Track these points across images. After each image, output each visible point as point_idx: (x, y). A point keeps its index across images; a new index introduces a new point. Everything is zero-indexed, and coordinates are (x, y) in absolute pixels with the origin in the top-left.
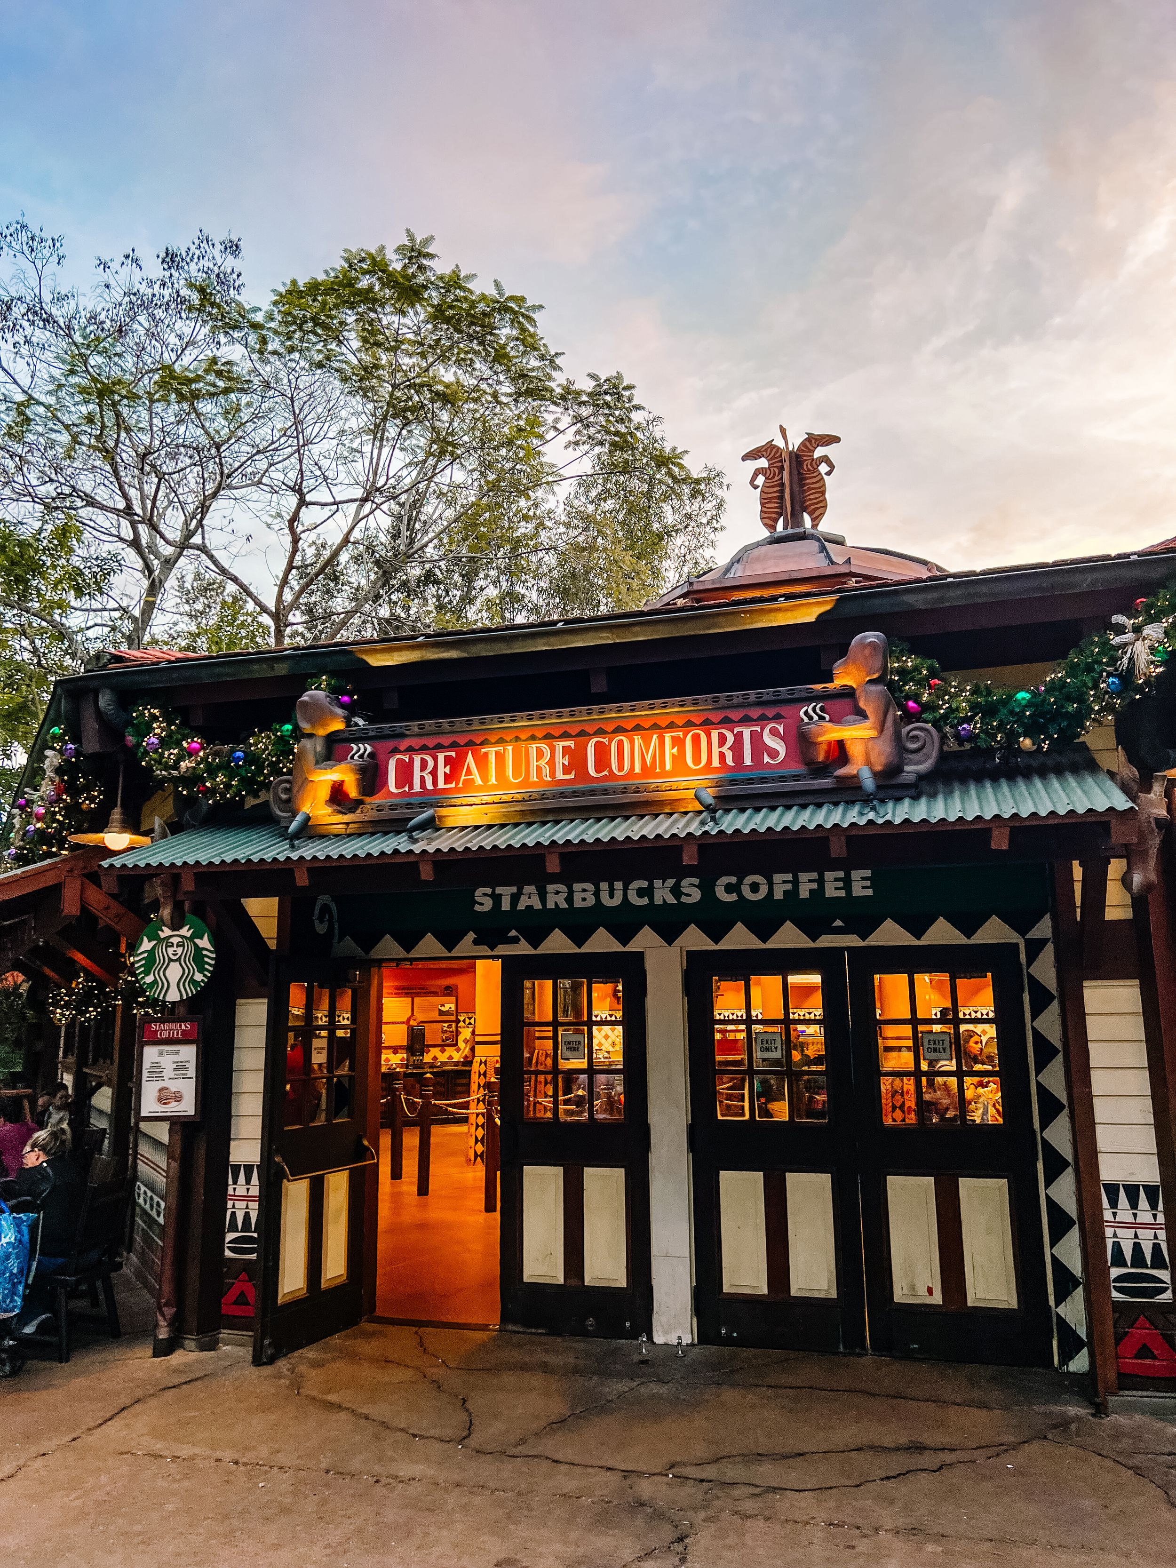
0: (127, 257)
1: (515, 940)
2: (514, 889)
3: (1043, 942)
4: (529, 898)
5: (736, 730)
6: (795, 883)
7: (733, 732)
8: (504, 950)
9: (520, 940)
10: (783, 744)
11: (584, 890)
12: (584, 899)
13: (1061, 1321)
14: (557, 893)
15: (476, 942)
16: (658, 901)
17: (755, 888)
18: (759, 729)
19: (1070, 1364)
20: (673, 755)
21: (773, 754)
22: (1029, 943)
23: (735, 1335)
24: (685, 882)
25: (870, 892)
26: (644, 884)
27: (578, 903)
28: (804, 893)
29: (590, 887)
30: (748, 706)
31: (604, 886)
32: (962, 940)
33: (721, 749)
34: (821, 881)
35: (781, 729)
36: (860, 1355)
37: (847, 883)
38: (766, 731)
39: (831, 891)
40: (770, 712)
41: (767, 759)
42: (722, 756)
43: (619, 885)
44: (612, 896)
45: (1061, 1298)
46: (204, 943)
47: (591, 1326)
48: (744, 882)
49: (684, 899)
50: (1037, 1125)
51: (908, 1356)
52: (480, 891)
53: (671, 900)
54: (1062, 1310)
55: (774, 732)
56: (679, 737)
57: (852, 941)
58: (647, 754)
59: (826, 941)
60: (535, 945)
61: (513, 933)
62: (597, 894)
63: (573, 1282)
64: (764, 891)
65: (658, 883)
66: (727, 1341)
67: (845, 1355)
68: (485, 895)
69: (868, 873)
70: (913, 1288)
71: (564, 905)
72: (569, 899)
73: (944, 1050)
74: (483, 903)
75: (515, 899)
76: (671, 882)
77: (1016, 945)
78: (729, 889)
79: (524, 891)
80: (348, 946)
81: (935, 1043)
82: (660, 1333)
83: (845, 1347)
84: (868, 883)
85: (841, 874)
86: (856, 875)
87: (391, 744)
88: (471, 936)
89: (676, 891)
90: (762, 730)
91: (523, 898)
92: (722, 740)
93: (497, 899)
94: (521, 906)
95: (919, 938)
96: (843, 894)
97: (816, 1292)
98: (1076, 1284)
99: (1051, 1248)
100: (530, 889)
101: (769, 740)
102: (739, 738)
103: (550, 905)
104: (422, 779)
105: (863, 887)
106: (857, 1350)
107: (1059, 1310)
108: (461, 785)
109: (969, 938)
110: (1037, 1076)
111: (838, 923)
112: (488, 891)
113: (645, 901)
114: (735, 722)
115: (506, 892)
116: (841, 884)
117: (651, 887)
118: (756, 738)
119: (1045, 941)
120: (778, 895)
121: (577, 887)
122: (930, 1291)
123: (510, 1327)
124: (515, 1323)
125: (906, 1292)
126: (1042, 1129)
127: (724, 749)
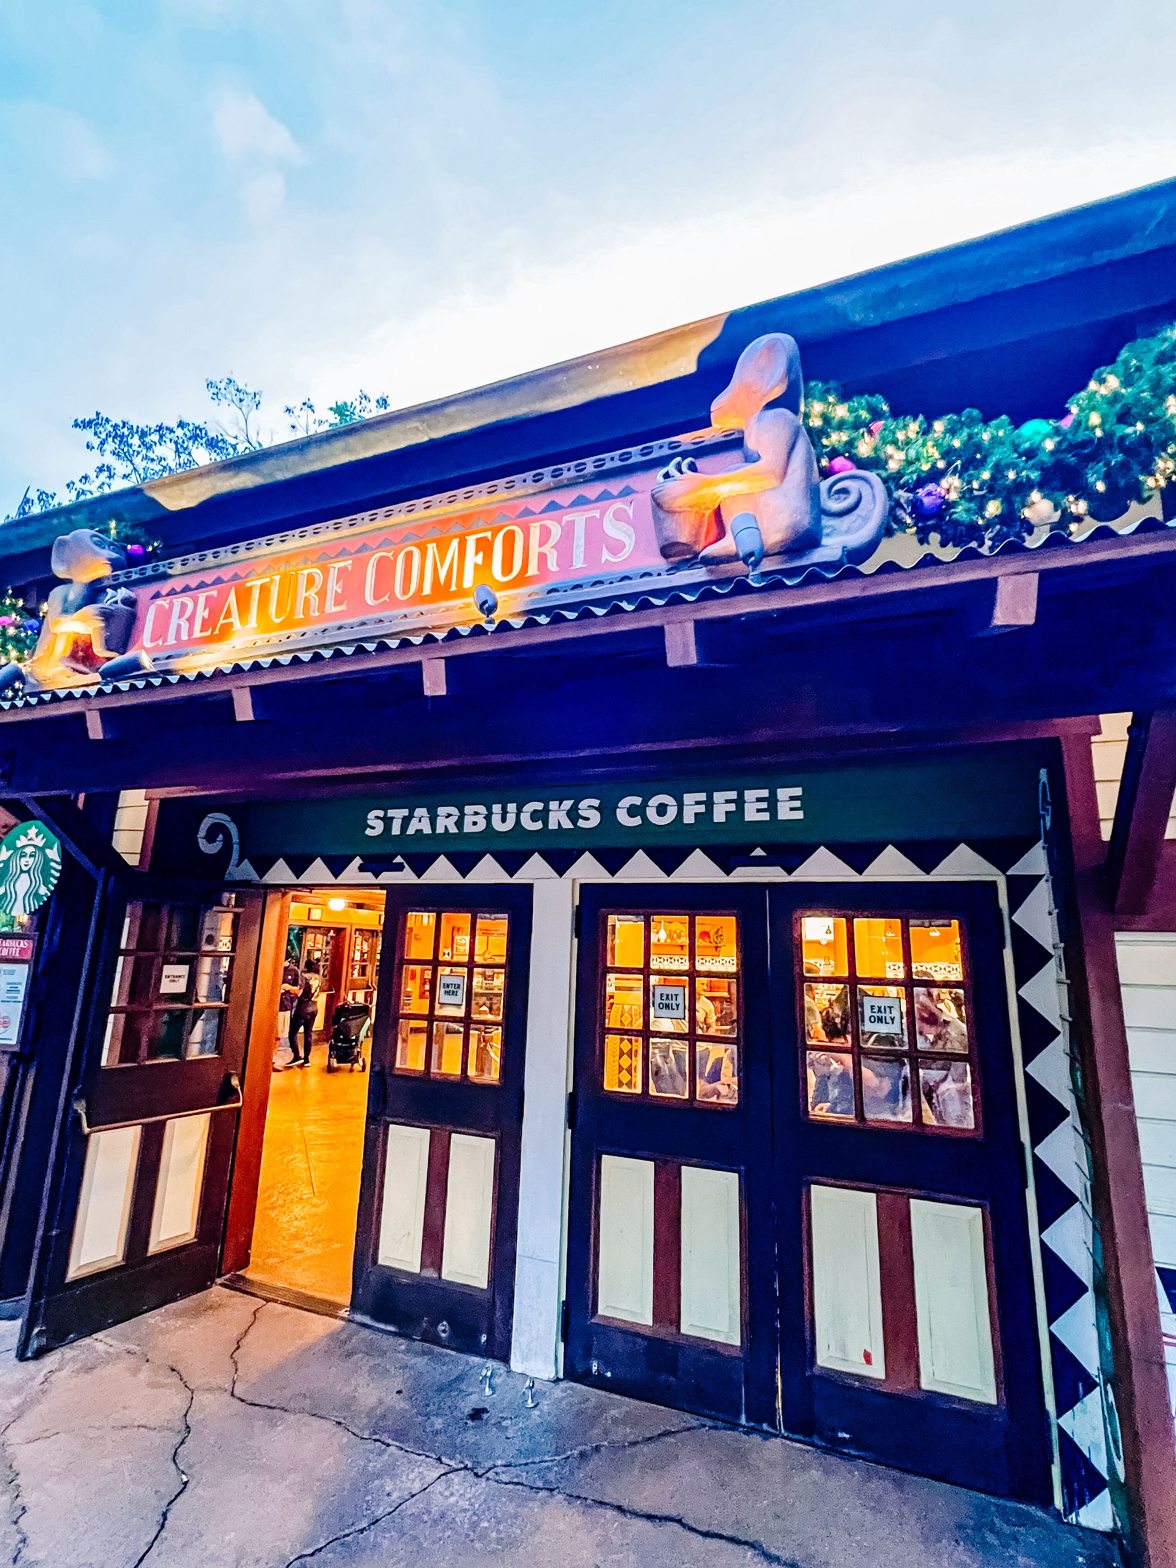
0: (304, 404)
1: (399, 868)
2: (405, 812)
3: (1031, 882)
4: (420, 821)
5: (566, 519)
6: (709, 804)
7: (560, 522)
8: (387, 877)
9: (404, 867)
10: (631, 530)
11: (476, 813)
12: (475, 823)
13: (1066, 1440)
14: (449, 816)
15: (362, 869)
16: (553, 825)
17: (662, 810)
18: (597, 515)
19: (1082, 1511)
20: (476, 565)
21: (616, 547)
22: (1012, 881)
23: (609, 1374)
24: (584, 804)
25: (799, 815)
26: (539, 806)
27: (468, 828)
28: (719, 817)
29: (482, 809)
30: (584, 482)
31: (497, 808)
32: (919, 876)
33: (543, 549)
34: (740, 802)
35: (631, 513)
36: (767, 1435)
37: (772, 803)
38: (609, 514)
39: (752, 814)
40: (615, 486)
41: (606, 556)
42: (543, 557)
43: (512, 807)
44: (504, 820)
45: (1065, 1404)
46: (54, 854)
47: (444, 1331)
48: (650, 803)
49: (581, 823)
50: (1025, 1136)
51: (833, 1448)
52: (372, 815)
53: (567, 824)
54: (1067, 1422)
55: (619, 516)
56: (486, 538)
57: (774, 875)
58: (442, 566)
59: (743, 875)
60: (419, 874)
61: (399, 859)
62: (488, 818)
63: (430, 1273)
64: (672, 813)
65: (554, 805)
66: (599, 1383)
67: (749, 1431)
68: (378, 818)
69: (798, 791)
70: (843, 1348)
71: (453, 830)
72: (459, 823)
73: (893, 1020)
74: (375, 826)
75: (406, 821)
76: (568, 804)
77: (994, 884)
78: (632, 811)
79: (415, 814)
80: (245, 871)
81: (880, 1011)
82: (518, 1358)
83: (748, 1420)
84: (798, 804)
85: (765, 793)
86: (783, 794)
87: (153, 588)
88: (358, 861)
89: (573, 815)
90: (602, 515)
91: (414, 821)
92: (545, 534)
93: (388, 822)
94: (411, 831)
95: (860, 872)
96: (766, 816)
97: (714, 1334)
98: (1091, 1385)
99: (1050, 1323)
100: (421, 812)
101: (613, 529)
102: (568, 531)
103: (440, 830)
104: (179, 627)
105: (792, 809)
106: (765, 1426)
107: (1061, 1421)
108: (217, 632)
109: (928, 872)
110: (1025, 1064)
111: (759, 852)
112: (381, 813)
113: (539, 825)
114: (563, 507)
115: (398, 814)
116: (764, 805)
117: (546, 810)
118: (594, 531)
119: (1037, 879)
120: (689, 818)
121: (468, 809)
122: (868, 1358)
123: (359, 1318)
124: (364, 1313)
125: (833, 1352)
126: (1035, 1142)
127: (545, 549)
